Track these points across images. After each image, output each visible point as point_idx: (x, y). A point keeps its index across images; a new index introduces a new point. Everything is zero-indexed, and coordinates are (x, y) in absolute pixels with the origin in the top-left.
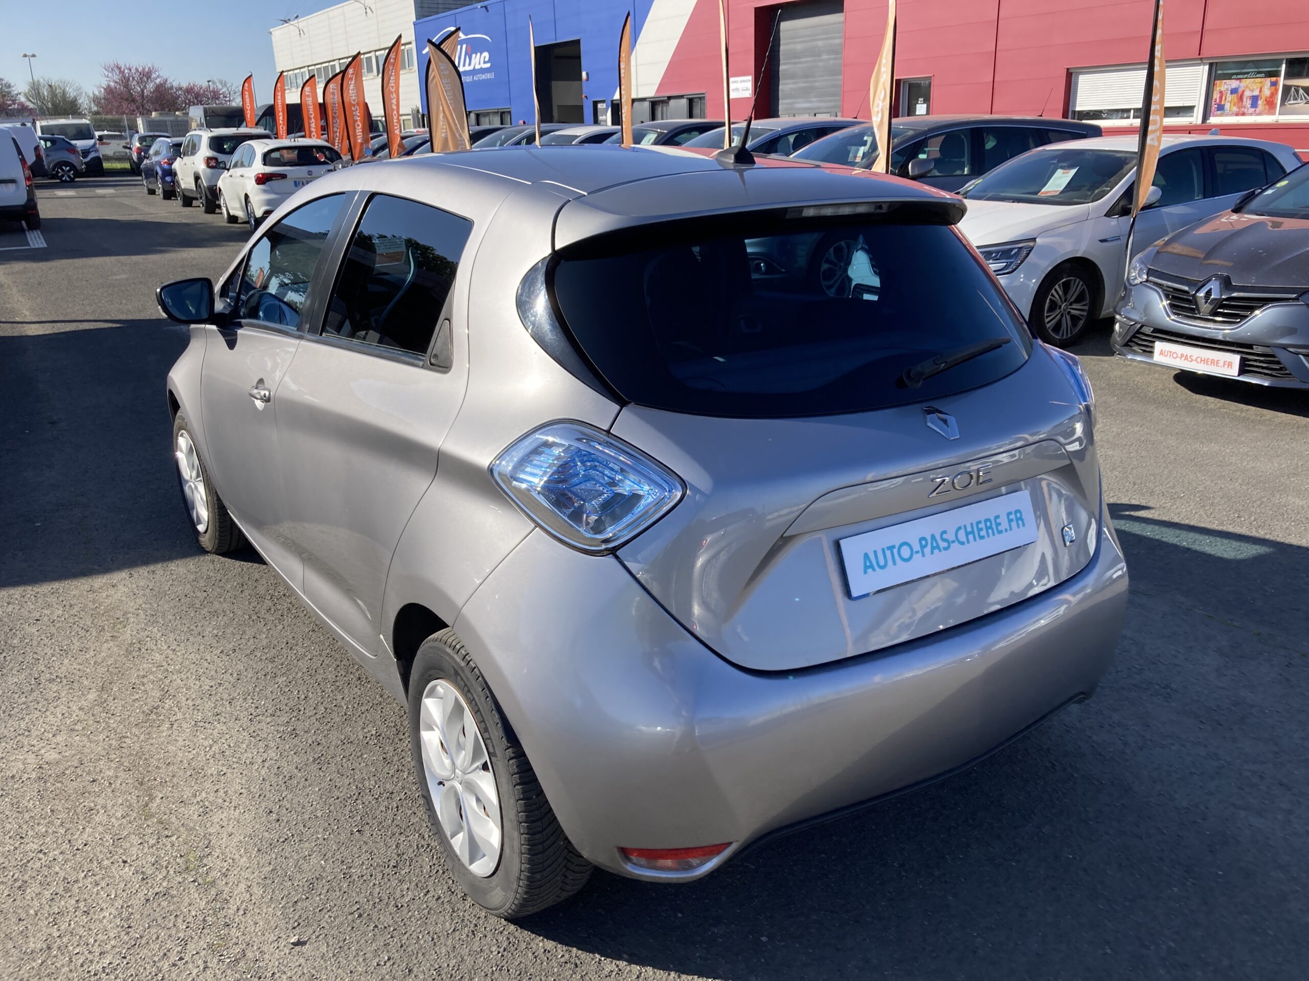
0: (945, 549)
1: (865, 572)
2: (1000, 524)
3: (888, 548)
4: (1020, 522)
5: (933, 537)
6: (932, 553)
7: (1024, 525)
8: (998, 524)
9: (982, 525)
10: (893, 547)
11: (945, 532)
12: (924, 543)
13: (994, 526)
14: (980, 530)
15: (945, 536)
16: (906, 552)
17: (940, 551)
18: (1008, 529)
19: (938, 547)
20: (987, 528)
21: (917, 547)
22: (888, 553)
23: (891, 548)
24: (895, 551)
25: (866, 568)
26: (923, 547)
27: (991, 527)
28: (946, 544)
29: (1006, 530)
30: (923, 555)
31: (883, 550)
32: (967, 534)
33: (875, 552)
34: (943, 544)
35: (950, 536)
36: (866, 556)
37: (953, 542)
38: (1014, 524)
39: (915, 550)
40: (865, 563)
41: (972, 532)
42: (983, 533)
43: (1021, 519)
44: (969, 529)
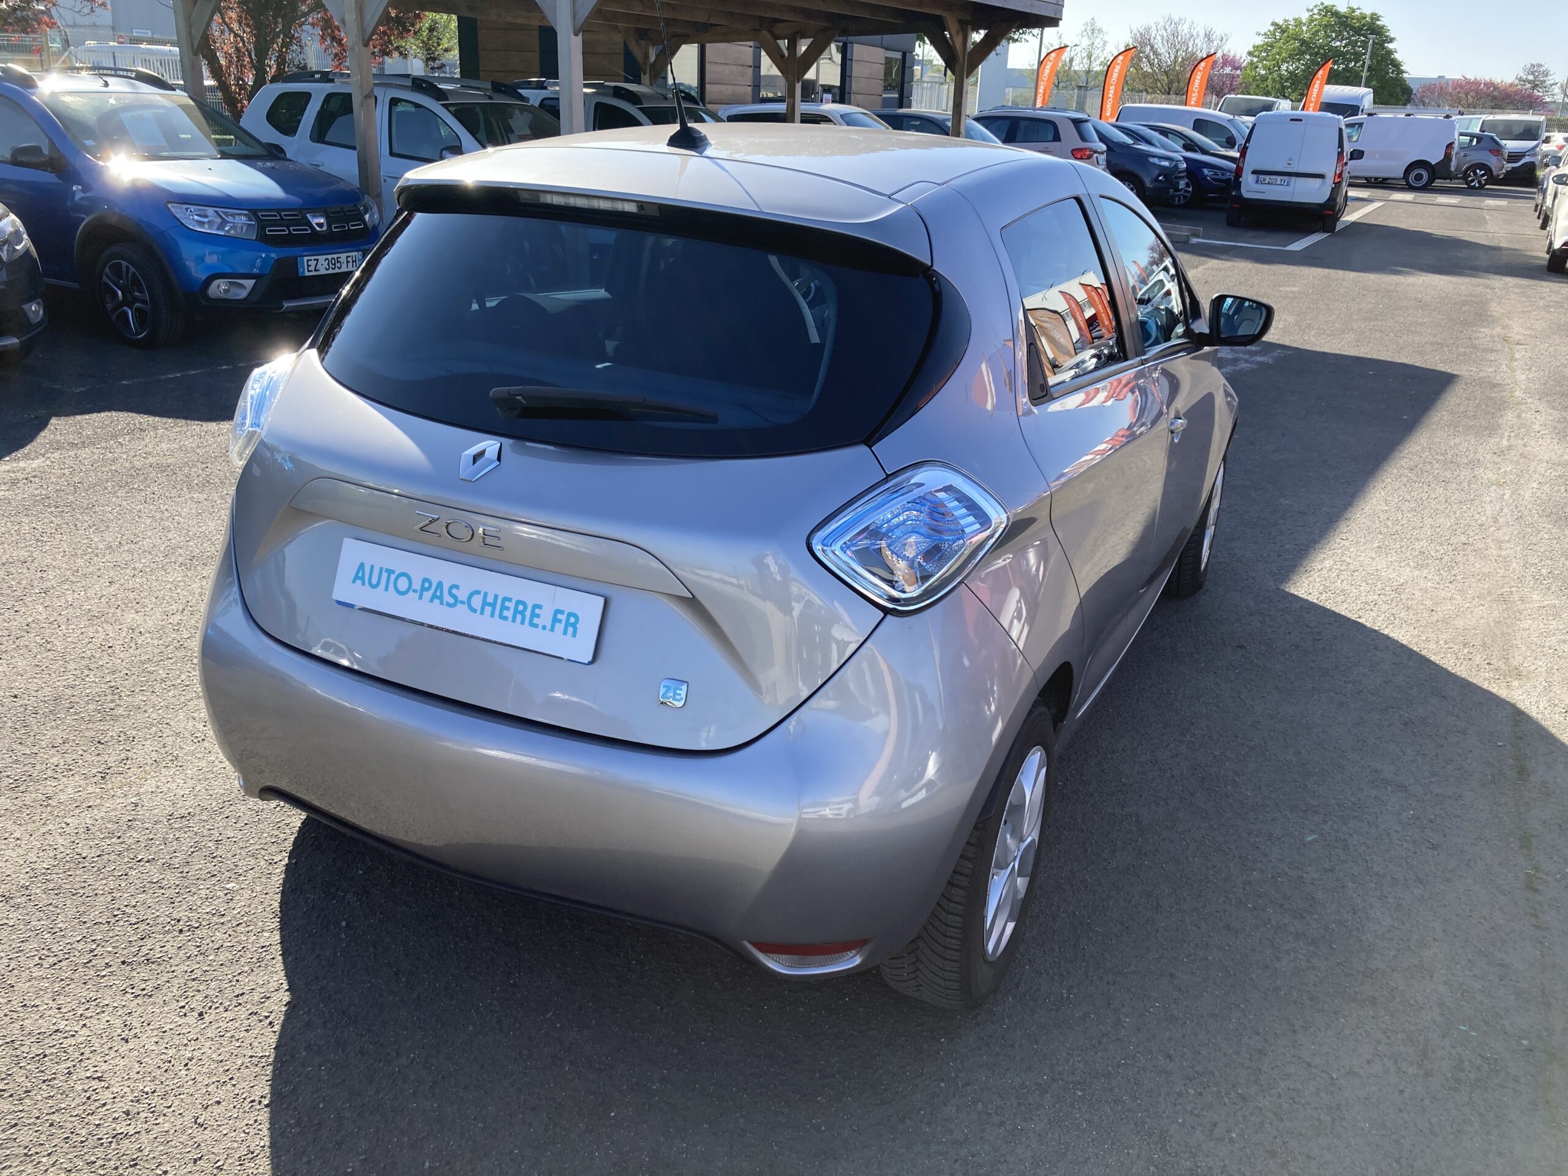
0: (448, 604)
1: (354, 582)
2: (538, 616)
3: (387, 571)
4: (570, 629)
5: (440, 584)
6: (431, 601)
7: (574, 635)
8: (534, 615)
9: (511, 605)
10: (393, 572)
11: (457, 587)
12: (427, 585)
13: (528, 613)
14: (504, 608)
15: (454, 591)
16: (403, 584)
17: (442, 603)
18: (549, 627)
19: (441, 598)
20: (516, 612)
21: (417, 585)
22: (385, 575)
23: (390, 572)
24: (393, 577)
25: (356, 578)
26: (423, 589)
27: (522, 613)
28: (452, 601)
29: (544, 628)
30: (420, 597)
31: (381, 569)
32: (485, 603)
33: (372, 567)
34: (447, 598)
35: (462, 595)
36: (362, 566)
37: (462, 602)
38: (560, 627)
39: (413, 587)
40: (358, 572)
41: (493, 605)
42: (508, 614)
43: (574, 625)
44: (490, 599)
